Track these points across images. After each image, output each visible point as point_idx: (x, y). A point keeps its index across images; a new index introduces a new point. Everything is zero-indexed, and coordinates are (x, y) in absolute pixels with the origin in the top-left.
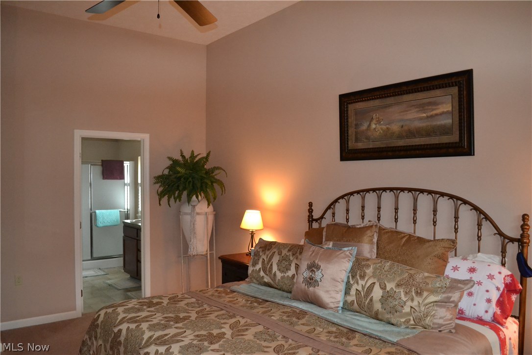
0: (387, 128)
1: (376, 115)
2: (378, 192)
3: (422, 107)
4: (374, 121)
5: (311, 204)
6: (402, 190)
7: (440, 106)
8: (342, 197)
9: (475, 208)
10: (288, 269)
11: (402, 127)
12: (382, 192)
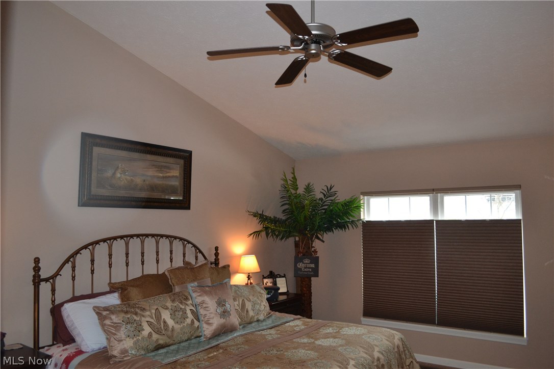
0: (132, 180)
1: (122, 165)
2: (125, 239)
3: (160, 168)
4: (119, 171)
5: (37, 261)
6: (147, 236)
7: (172, 171)
8: (85, 247)
9: (194, 246)
10: (185, 317)
11: (144, 181)
12: (130, 239)
